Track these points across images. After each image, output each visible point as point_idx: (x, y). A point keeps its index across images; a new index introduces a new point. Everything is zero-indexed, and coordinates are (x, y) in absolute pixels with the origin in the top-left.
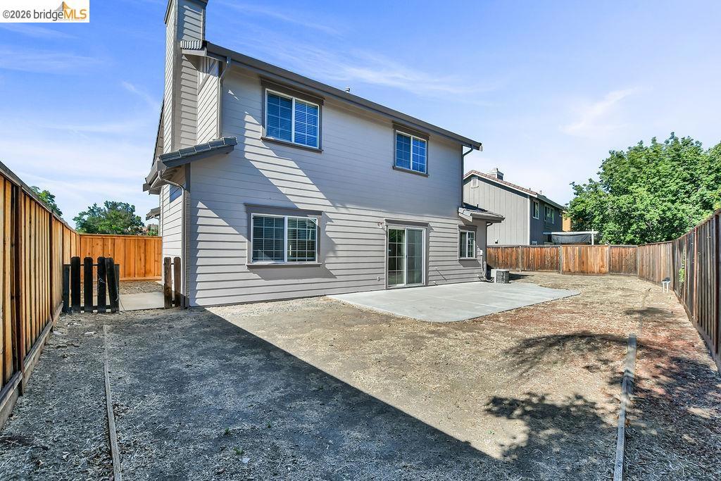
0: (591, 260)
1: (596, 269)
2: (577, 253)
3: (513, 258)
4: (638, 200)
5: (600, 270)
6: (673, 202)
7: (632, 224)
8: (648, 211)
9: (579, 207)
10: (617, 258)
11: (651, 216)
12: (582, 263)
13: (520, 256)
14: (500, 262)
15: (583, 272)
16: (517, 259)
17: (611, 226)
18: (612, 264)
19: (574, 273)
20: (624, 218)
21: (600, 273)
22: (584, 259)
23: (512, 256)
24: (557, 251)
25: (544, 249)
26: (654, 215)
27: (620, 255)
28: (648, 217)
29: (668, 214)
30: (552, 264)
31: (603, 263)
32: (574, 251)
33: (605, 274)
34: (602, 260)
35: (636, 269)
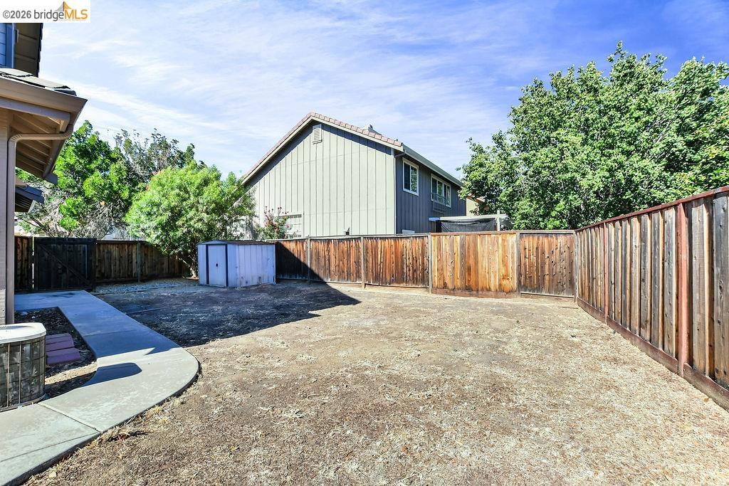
0: (484, 263)
1: (494, 283)
2: (457, 248)
3: (352, 260)
4: (567, 153)
5: (500, 285)
6: (628, 154)
7: (557, 202)
8: (584, 175)
9: (475, 173)
10: (533, 258)
11: (590, 182)
12: (468, 270)
13: (362, 258)
14: (333, 268)
15: (469, 289)
16: (357, 263)
17: (524, 205)
18: (523, 272)
19: (453, 291)
20: (545, 192)
21: (502, 291)
22: (472, 262)
23: (349, 255)
24: (423, 246)
25: (401, 243)
26: (594, 180)
27: (539, 251)
28: (584, 183)
29: (620, 175)
30: (415, 271)
31: (507, 270)
32: (452, 246)
33: (510, 293)
34: (505, 264)
35: (572, 282)
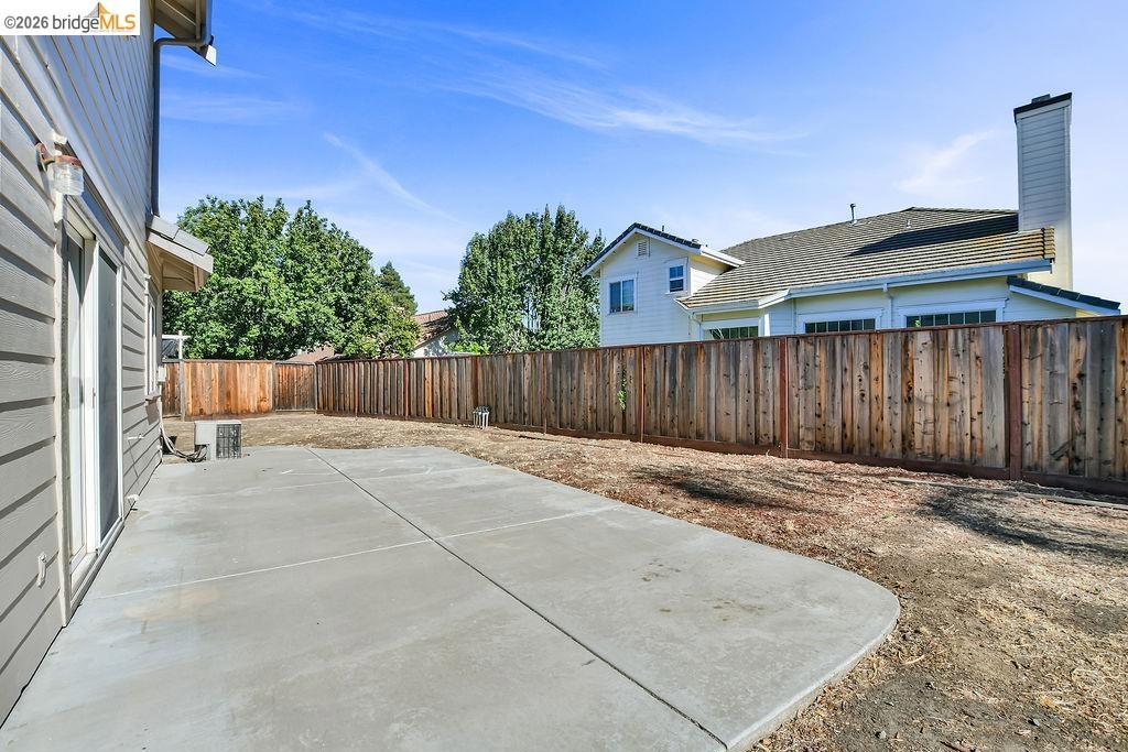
0: (243, 388)
1: (253, 406)
2: (215, 375)
5: (258, 407)
10: (285, 383)
12: (226, 394)
15: (228, 414)
18: (277, 394)
21: (260, 412)
22: (231, 387)
27: (290, 379)
31: (264, 393)
32: (209, 372)
33: (267, 412)
34: (262, 388)
35: (313, 399)
